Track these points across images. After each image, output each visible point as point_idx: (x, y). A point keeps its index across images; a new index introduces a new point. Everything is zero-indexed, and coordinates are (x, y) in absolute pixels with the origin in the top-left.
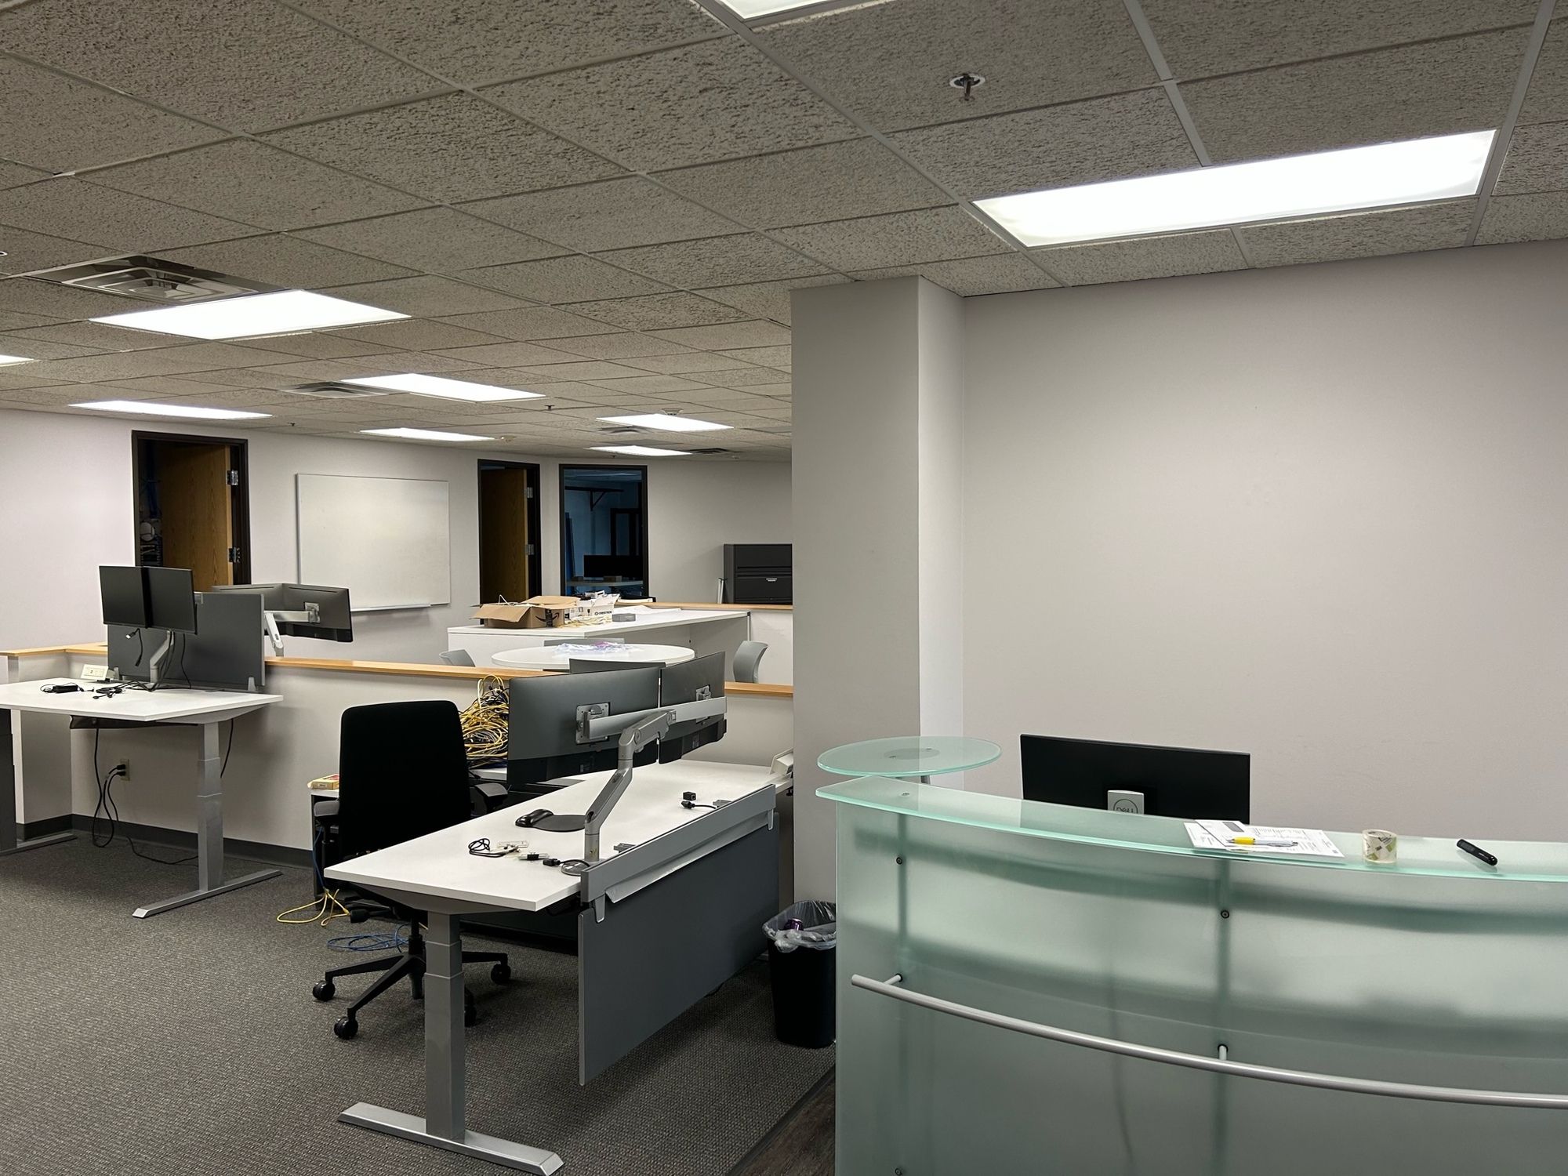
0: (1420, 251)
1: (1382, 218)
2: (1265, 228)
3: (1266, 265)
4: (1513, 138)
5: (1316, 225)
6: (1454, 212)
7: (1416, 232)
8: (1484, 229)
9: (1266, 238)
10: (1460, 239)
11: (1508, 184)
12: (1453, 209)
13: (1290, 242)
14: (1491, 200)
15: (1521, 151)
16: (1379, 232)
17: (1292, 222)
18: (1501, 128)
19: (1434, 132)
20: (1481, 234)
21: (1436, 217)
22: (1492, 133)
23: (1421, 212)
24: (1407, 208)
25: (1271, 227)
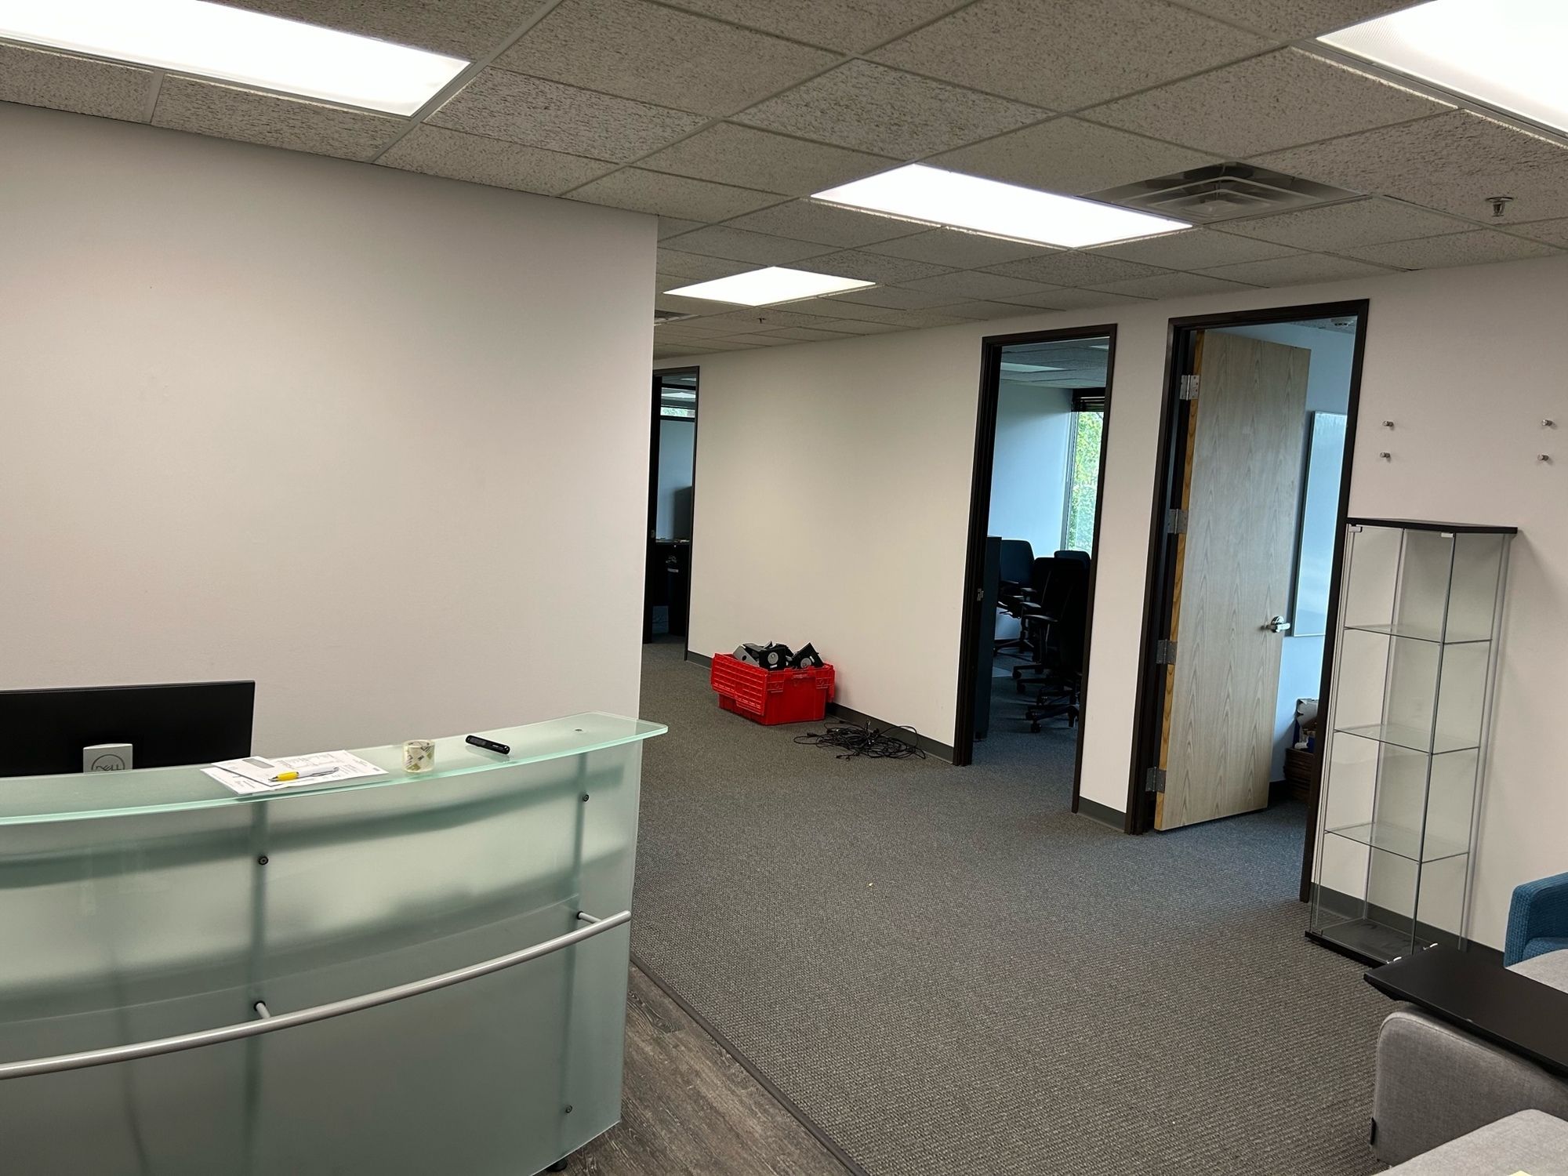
0: (325, 156)
1: (317, 111)
2: (193, 84)
3: (165, 125)
4: (479, 75)
5: (251, 98)
6: (382, 127)
7: (336, 136)
8: (393, 150)
9: (188, 96)
10: (367, 154)
11: (444, 116)
12: (383, 124)
13: (209, 107)
14: (419, 125)
15: (476, 90)
16: (304, 125)
17: (227, 87)
18: (475, 63)
19: (425, 45)
20: (387, 155)
21: (363, 127)
22: (465, 64)
23: (355, 117)
24: (345, 110)
25: (200, 85)
